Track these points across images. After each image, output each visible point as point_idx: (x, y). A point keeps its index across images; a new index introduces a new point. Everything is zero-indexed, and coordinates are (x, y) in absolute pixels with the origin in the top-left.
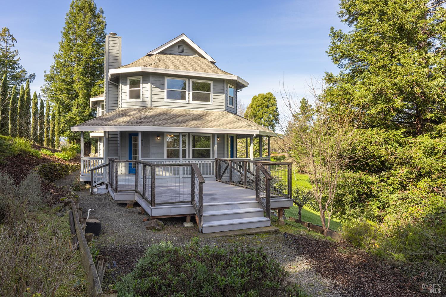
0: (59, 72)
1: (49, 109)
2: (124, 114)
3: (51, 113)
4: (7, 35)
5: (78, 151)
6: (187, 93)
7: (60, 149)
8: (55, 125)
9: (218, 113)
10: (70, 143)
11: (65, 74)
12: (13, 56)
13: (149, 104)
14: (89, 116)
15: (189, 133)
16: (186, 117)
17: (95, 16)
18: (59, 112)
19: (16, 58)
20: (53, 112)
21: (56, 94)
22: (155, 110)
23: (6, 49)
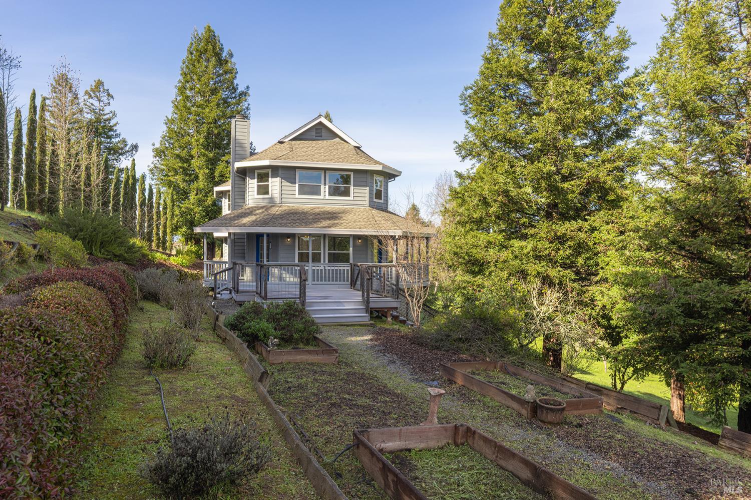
0: (172, 144)
1: (160, 197)
2: (250, 212)
3: (162, 202)
4: (102, 90)
5: (199, 256)
6: (322, 187)
7: (174, 252)
8: (167, 220)
9: (358, 210)
10: (187, 244)
11: (180, 147)
12: (109, 120)
13: (278, 200)
14: (213, 206)
15: (325, 235)
16: (319, 216)
17: (221, 62)
18: (173, 201)
19: (112, 123)
20: (164, 201)
21: (167, 175)
22: (284, 208)
23: (100, 110)
